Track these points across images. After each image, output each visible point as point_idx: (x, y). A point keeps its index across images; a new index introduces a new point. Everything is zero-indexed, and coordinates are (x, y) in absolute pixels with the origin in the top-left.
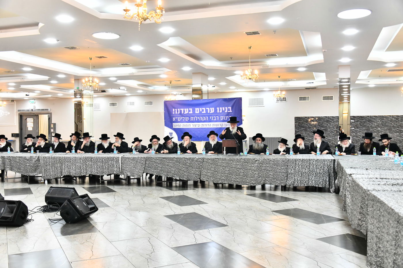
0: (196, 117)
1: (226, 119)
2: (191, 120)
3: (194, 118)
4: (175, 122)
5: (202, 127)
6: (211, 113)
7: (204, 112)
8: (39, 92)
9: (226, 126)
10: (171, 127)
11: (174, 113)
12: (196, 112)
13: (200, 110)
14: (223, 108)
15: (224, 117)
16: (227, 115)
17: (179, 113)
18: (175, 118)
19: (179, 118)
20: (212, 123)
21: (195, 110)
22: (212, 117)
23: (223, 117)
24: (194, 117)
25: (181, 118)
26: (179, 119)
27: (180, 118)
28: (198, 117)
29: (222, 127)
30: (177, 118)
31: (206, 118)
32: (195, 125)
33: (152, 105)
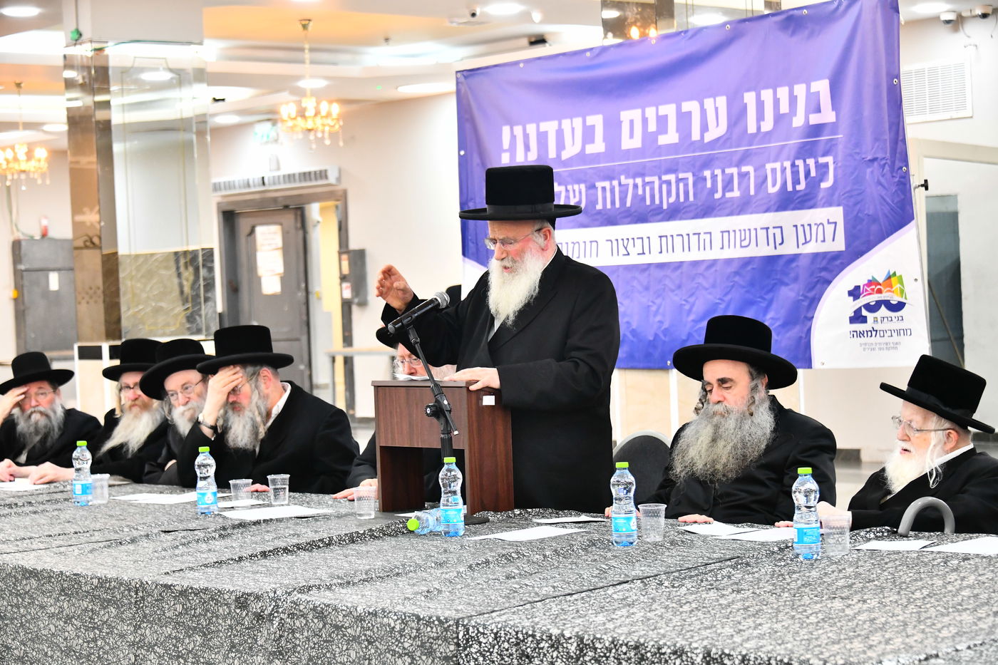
0: (623, 180)
1: (801, 187)
2: (599, 207)
3: (612, 191)
5: (665, 259)
6: (709, 137)
7: (671, 137)
9: (802, 240)
11: (506, 158)
12: (625, 143)
13: (645, 121)
14: (783, 92)
15: (787, 164)
17: (533, 153)
20: (716, 225)
21: (620, 123)
22: (718, 172)
23: (783, 170)
24: (615, 183)
28: (639, 181)
29: (781, 251)
31: (681, 185)
32: (620, 242)
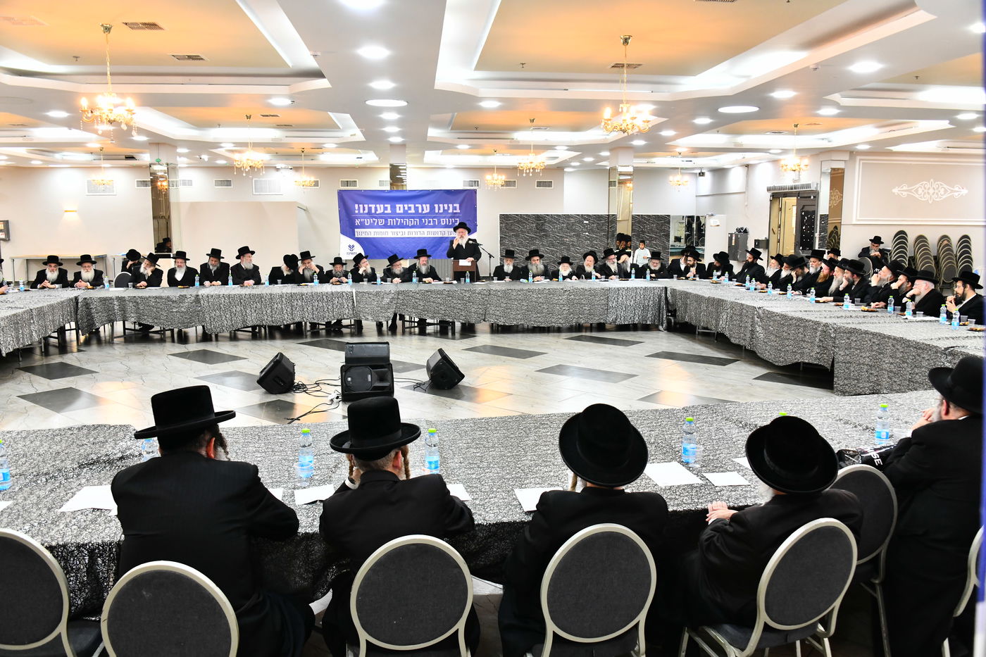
0: (397, 219)
2: (389, 224)
4: (358, 227)
5: (409, 236)
7: (413, 211)
8: (5, 158)
10: (352, 235)
11: (357, 212)
12: (398, 211)
13: (404, 207)
15: (447, 219)
16: (452, 217)
17: (366, 211)
18: (359, 220)
20: (425, 230)
22: (427, 219)
25: (370, 221)
26: (368, 222)
28: (402, 220)
30: (362, 220)
31: (415, 222)
33: (232, 187)
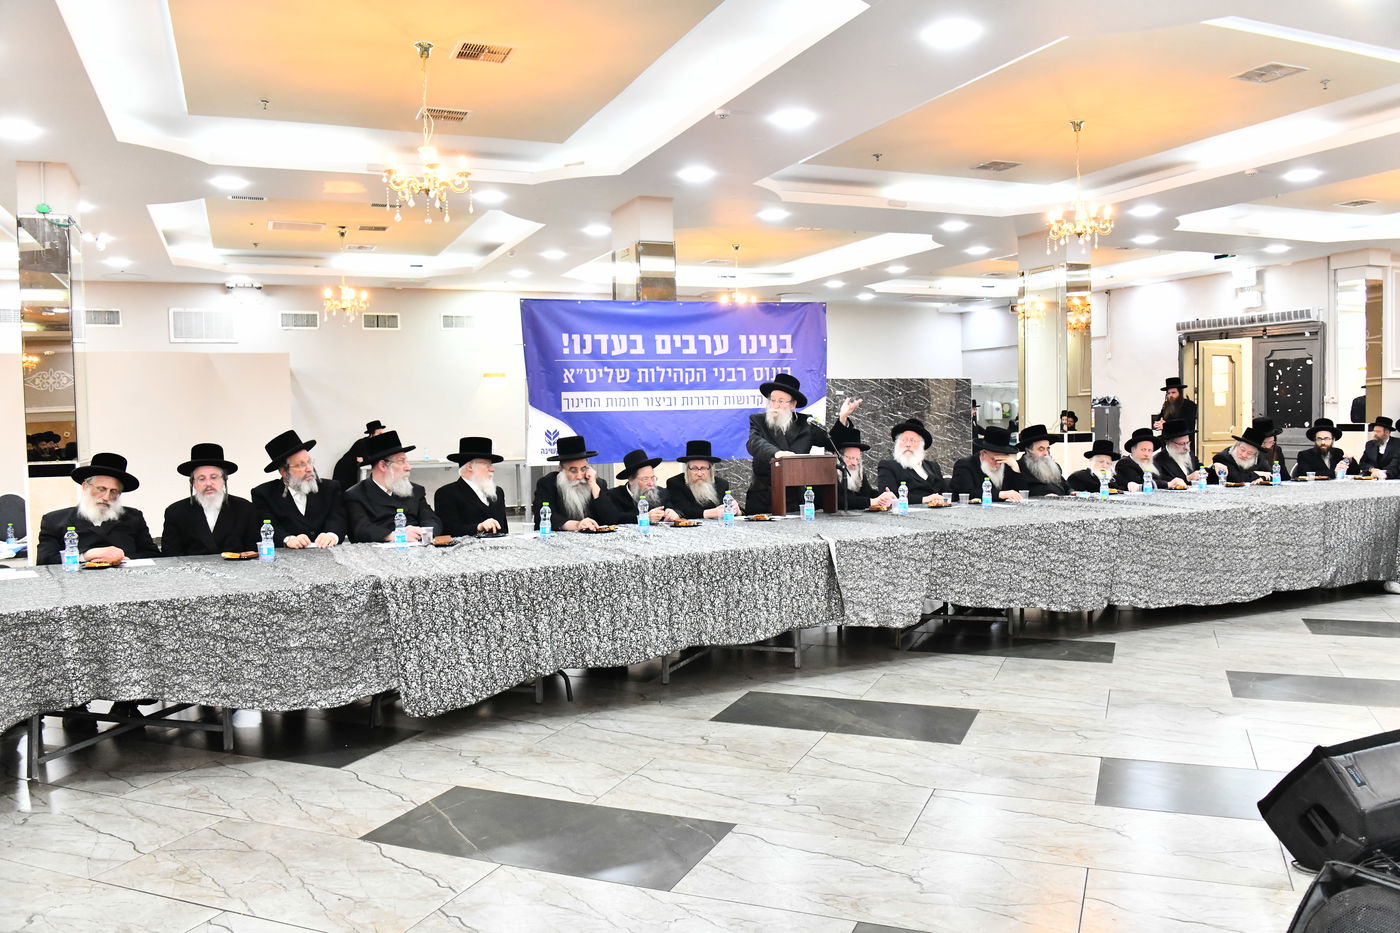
0: (658, 369)
2: (640, 381)
3: (650, 374)
4: (570, 388)
5: (685, 408)
6: (716, 353)
7: (692, 350)
10: (553, 407)
11: (566, 351)
12: (660, 351)
13: (673, 342)
14: (763, 338)
15: (767, 369)
16: (776, 364)
17: (588, 350)
18: (572, 370)
19: (591, 374)
20: (721, 393)
21: (655, 341)
22: (722, 369)
23: (765, 372)
24: (652, 370)
25: (598, 373)
27: (594, 371)
28: (669, 370)
30: (579, 371)
31: (698, 374)
32: (654, 400)
33: (121, 325)
